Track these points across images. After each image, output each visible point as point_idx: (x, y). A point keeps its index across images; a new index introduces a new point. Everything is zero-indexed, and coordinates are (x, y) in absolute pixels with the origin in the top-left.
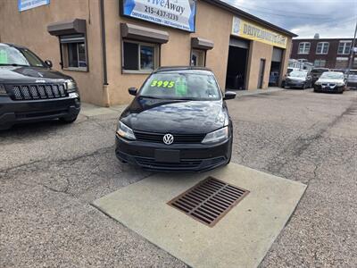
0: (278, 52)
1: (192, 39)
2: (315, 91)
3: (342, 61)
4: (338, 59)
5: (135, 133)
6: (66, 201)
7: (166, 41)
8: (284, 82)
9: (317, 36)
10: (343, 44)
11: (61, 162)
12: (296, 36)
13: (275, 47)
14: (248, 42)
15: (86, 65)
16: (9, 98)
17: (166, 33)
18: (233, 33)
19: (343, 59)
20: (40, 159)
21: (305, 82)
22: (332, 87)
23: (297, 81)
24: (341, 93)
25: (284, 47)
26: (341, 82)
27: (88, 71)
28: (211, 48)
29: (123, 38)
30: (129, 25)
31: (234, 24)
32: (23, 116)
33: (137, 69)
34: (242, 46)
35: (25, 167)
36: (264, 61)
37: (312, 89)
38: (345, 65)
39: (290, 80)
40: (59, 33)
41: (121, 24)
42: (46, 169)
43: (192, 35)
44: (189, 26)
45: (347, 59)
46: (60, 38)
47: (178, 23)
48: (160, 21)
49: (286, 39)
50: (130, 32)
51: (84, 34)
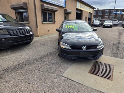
0: (90, 14)
1: (65, 10)
2: (103, 27)
3: (106, 17)
4: (105, 16)
5: (70, 47)
6: (51, 76)
7: (57, 11)
8: (92, 25)
9: (98, 9)
10: (106, 11)
11: (37, 60)
12: (95, 8)
13: (89, 13)
14: (81, 11)
15: (28, 21)
16: (9, 35)
17: (57, 8)
18: (77, 8)
19: (106, 16)
20: (28, 59)
21: (99, 24)
22: (109, 26)
23: (97, 24)
24: (111, 27)
25: (92, 12)
26: (111, 24)
27: (29, 23)
28: (71, 13)
29: (42, 10)
30: (45, 5)
31: (77, 4)
32: (15, 42)
33: (47, 22)
34: (79, 12)
35: (24, 63)
36: (86, 17)
37: (102, 27)
38: (107, 18)
39: (94, 24)
40: (15, 9)
41: (41, 4)
42: (33, 63)
43: (65, 8)
44: (64, 5)
45: (108, 16)
46: (15, 11)
47: (60, 4)
48: (55, 3)
49: (92, 9)
50: (45, 7)
51: (26, 9)
